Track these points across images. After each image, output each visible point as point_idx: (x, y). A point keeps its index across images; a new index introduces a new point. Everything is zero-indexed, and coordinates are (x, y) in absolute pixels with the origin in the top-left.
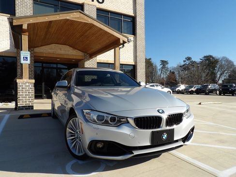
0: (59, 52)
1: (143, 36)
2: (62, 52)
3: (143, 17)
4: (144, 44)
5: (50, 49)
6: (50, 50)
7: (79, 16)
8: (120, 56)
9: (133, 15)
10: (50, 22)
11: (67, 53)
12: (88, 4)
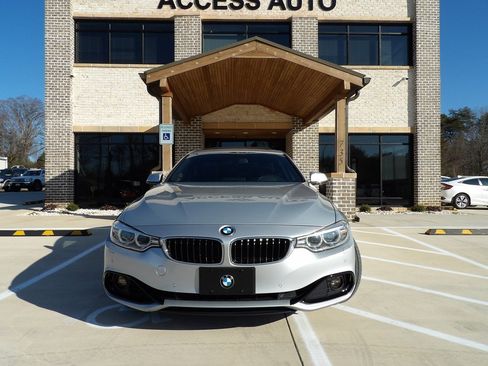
0: (245, 118)
1: (436, 64)
2: (251, 118)
3: (436, 17)
4: (438, 82)
5: (229, 115)
6: (228, 117)
7: (254, 49)
8: (347, 118)
9: (409, 19)
10: (205, 68)
11: (259, 119)
12: (301, 18)
